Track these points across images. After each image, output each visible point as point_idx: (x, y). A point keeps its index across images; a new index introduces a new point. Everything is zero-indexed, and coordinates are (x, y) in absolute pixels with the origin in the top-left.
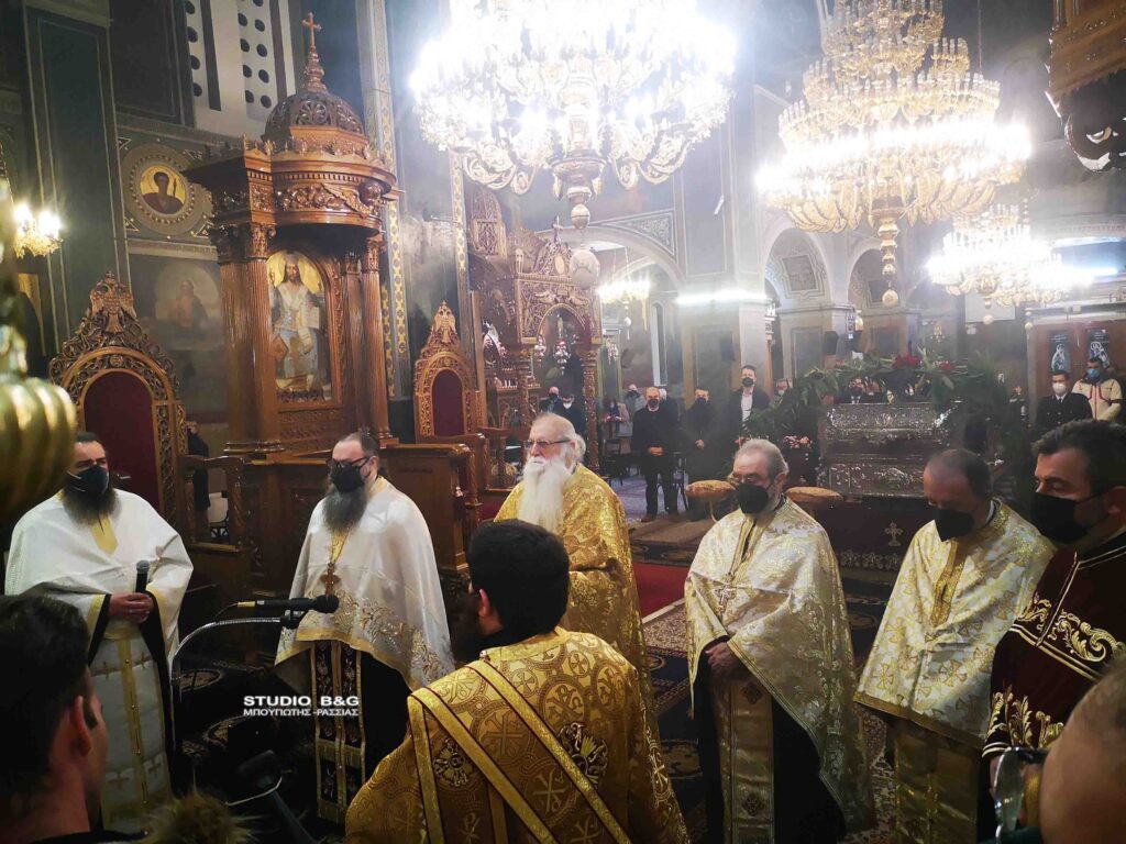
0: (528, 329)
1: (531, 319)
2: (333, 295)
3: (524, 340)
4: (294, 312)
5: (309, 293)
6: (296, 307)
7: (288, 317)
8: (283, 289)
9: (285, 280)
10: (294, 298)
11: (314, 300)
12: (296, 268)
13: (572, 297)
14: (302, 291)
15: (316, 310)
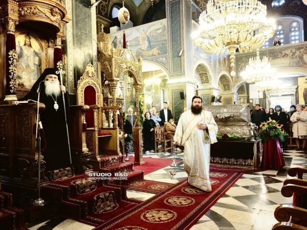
0: (116, 75)
1: (118, 72)
2: (44, 54)
3: (115, 79)
4: (28, 57)
5: (34, 51)
6: (29, 55)
7: (25, 58)
8: (24, 48)
9: (25, 45)
10: (28, 51)
11: (36, 54)
12: (30, 42)
13: (133, 68)
14: (32, 50)
15: (37, 58)
